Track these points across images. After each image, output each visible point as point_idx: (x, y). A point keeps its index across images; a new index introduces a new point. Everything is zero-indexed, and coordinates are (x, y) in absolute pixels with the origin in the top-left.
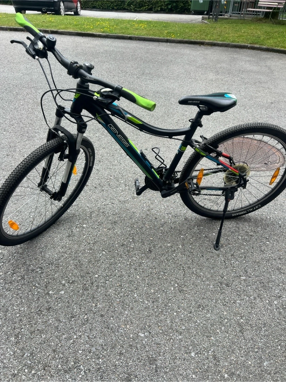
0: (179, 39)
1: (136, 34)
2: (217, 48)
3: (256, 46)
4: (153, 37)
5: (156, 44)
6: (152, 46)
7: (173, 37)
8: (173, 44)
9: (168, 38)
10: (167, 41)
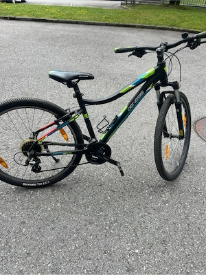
0: (115, 23)
1: (80, 19)
2: (145, 29)
3: (175, 28)
4: (95, 22)
5: (99, 27)
6: (97, 29)
7: (111, 21)
8: (112, 27)
9: (107, 22)
10: (107, 25)
